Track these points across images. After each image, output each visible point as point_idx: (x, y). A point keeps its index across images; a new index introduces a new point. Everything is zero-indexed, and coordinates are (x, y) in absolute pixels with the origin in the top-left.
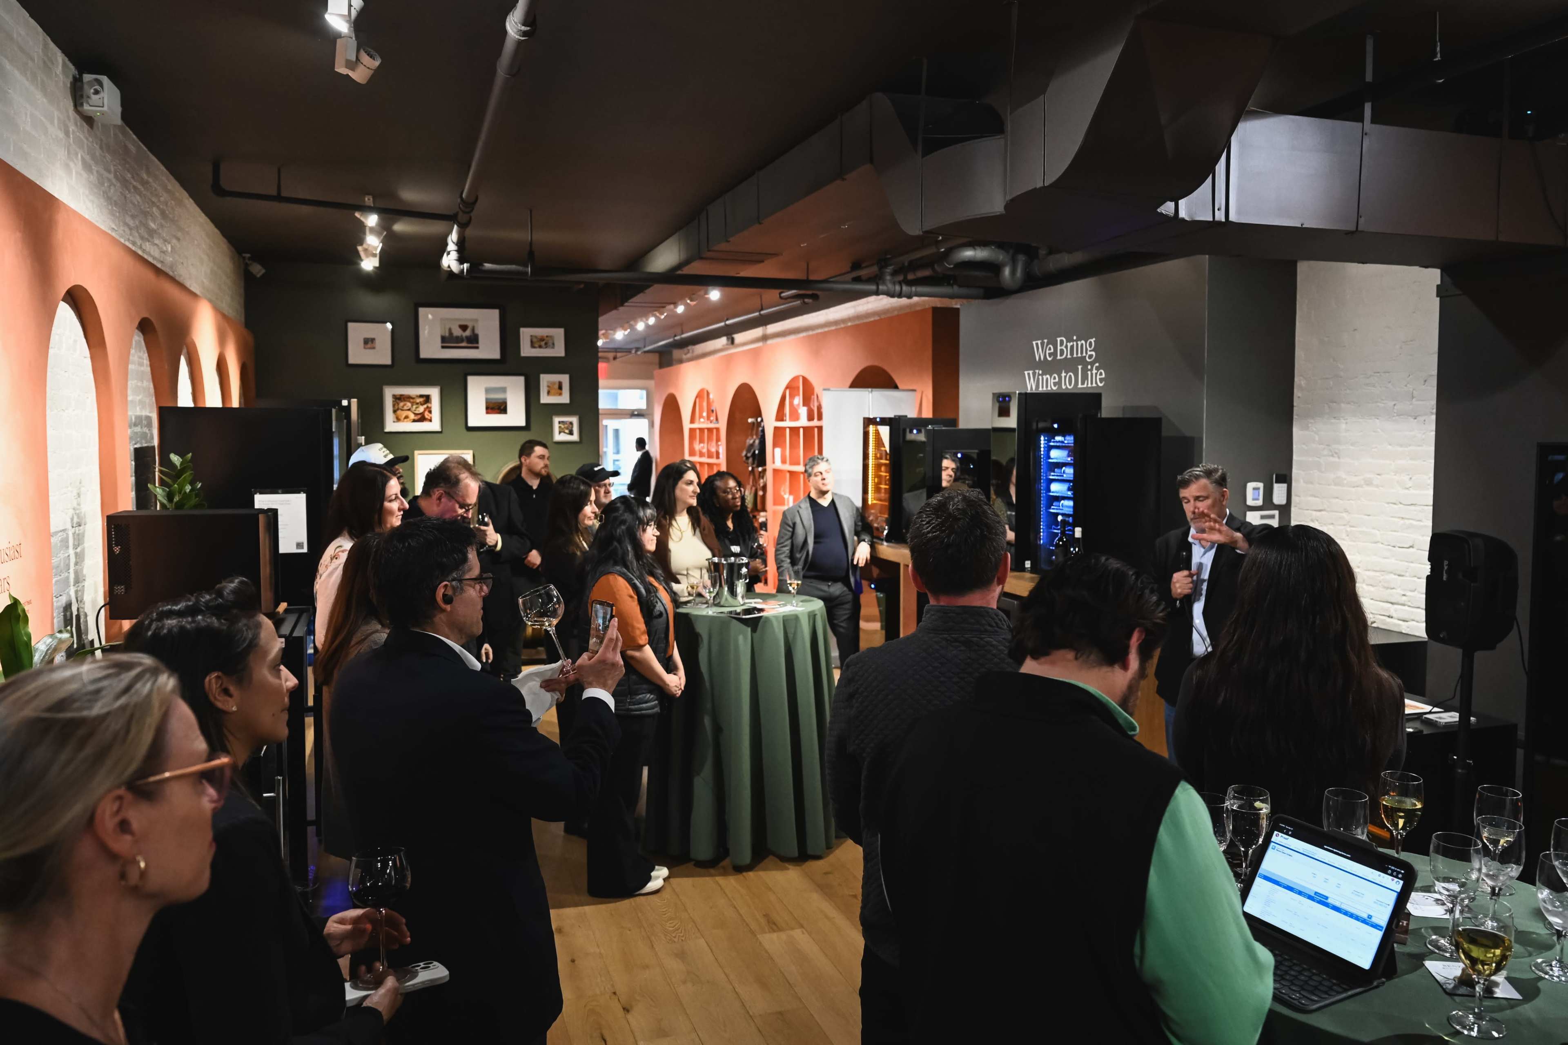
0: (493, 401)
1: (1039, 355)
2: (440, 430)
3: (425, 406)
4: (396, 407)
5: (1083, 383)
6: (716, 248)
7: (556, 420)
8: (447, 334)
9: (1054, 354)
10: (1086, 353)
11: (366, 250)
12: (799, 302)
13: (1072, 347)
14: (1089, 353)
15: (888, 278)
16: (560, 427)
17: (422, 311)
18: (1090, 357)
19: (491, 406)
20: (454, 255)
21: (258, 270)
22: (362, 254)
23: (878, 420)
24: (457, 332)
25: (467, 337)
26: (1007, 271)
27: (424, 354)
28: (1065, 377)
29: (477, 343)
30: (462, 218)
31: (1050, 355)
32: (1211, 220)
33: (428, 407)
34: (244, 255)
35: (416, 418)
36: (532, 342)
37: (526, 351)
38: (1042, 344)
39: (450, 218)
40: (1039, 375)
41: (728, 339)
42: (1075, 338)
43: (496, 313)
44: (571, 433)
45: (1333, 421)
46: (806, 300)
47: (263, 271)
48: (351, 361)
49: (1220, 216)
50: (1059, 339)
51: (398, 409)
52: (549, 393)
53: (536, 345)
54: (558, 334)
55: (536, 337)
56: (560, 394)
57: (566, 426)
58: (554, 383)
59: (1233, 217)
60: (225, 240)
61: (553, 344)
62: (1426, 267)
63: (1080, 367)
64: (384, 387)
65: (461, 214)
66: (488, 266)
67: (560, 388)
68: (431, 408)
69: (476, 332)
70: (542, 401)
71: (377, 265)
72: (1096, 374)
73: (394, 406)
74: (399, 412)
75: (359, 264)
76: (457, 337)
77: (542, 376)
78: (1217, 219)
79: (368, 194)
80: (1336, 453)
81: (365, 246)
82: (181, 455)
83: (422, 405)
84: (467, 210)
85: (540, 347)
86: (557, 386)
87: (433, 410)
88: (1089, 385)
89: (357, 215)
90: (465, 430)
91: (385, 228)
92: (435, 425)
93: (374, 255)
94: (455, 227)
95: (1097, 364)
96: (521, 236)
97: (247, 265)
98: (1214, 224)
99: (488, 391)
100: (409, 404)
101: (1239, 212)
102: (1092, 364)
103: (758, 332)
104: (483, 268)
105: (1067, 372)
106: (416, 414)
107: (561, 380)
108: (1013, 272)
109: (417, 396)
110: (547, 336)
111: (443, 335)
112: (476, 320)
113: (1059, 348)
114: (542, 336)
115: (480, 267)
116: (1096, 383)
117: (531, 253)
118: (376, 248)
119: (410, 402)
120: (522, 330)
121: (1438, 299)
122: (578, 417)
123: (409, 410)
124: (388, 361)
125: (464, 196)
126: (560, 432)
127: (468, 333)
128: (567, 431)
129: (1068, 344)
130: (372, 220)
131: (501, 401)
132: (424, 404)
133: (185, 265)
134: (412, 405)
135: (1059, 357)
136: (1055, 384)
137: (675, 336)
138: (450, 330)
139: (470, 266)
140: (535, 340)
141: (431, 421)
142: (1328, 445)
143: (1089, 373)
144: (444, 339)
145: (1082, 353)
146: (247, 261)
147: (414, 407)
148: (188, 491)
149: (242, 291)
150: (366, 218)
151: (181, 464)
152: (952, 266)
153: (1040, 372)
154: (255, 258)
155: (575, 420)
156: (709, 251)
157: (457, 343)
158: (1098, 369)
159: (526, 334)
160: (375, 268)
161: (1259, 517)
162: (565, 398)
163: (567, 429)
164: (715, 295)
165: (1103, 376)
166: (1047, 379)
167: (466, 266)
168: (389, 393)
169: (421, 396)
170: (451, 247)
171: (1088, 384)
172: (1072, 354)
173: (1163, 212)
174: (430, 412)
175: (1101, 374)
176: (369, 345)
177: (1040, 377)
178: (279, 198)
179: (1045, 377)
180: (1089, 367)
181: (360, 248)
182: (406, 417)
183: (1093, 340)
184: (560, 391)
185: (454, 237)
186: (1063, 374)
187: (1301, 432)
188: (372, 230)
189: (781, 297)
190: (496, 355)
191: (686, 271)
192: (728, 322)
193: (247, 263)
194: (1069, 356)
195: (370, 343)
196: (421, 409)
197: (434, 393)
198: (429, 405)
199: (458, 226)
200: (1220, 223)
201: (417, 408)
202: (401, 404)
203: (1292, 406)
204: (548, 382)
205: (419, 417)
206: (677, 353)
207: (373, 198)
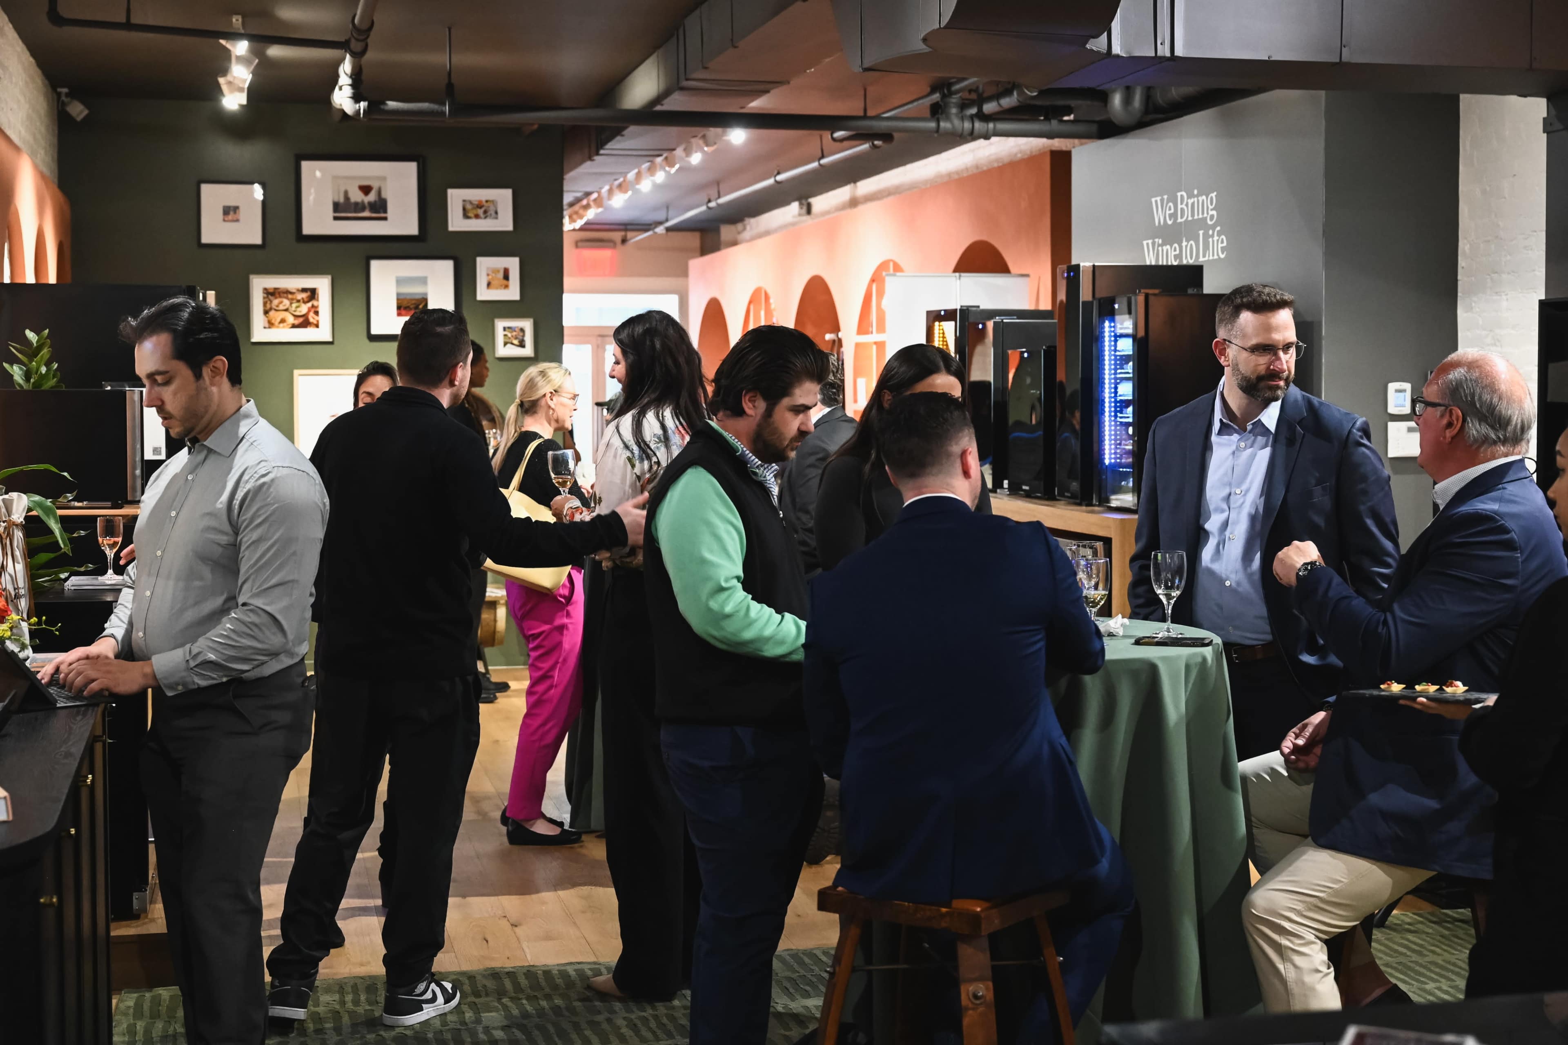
0: (408, 297)
1: (1159, 217)
2: (330, 340)
3: (310, 305)
4: (268, 306)
5: (1204, 256)
6: (695, 76)
7: (500, 324)
8: (342, 200)
9: (1174, 216)
10: (1208, 214)
11: (230, 83)
12: (865, 146)
13: (1193, 204)
14: (1211, 213)
15: (954, 111)
16: (505, 335)
17: (305, 165)
18: (1212, 217)
19: (405, 304)
20: (348, 91)
21: (78, 110)
22: (224, 88)
23: (943, 313)
24: (357, 196)
25: (370, 203)
26: (1117, 100)
27: (308, 229)
28: (1186, 246)
29: (385, 211)
30: (356, 46)
31: (1171, 216)
32: (1153, 55)
33: (313, 306)
34: (59, 90)
35: (297, 322)
36: (464, 209)
37: (457, 223)
38: (1162, 200)
39: (343, 45)
40: (1159, 245)
41: (801, 204)
42: (1196, 192)
43: (411, 168)
44: (522, 345)
45: (1495, 297)
46: (876, 142)
47: (86, 112)
48: (205, 239)
49: (1164, 51)
50: (1179, 194)
51: (271, 309)
52: (489, 285)
53: (470, 214)
54: (503, 197)
55: (471, 202)
56: (506, 287)
57: (514, 333)
58: (496, 271)
59: (1179, 52)
60: (39, 72)
61: (496, 213)
62: (1525, 96)
63: (1201, 232)
64: (251, 277)
65: (353, 41)
66: (392, 104)
67: (506, 277)
68: (317, 307)
69: (383, 195)
70: (480, 297)
71: (244, 101)
72: (1218, 241)
73: (265, 304)
74: (272, 313)
75: (221, 101)
76: (356, 204)
77: (480, 260)
78: (1160, 53)
79: (237, 14)
80: (1498, 341)
81: (229, 78)
82: (37, 332)
83: (305, 302)
84: (362, 37)
85: (477, 216)
86: (501, 275)
87: (320, 310)
88: (1211, 258)
89: (223, 42)
90: (367, 341)
91: (257, 52)
92: (323, 333)
93: (241, 90)
94: (348, 56)
95: (1218, 228)
96: (440, 59)
97: (64, 104)
98: (1157, 59)
99: (400, 281)
100: (286, 302)
101: (1187, 44)
102: (1213, 227)
103: (842, 194)
104: (386, 108)
105: (1188, 241)
106: (296, 317)
107: (507, 266)
108: (1127, 101)
109: (298, 290)
110: (487, 201)
111: (336, 200)
112: (384, 179)
113: (1179, 206)
114: (480, 202)
115: (382, 107)
116: (1218, 255)
117: (450, 86)
118: (245, 81)
119: (287, 298)
120: (450, 192)
121: (1546, 134)
122: (532, 320)
123: (286, 310)
124: (258, 241)
125: (356, 21)
126: (505, 344)
127: (372, 197)
128: (516, 342)
129: (1189, 200)
130: (241, 48)
131: (420, 297)
132: (308, 302)
133: (5, 110)
134: (291, 304)
135: (1179, 220)
136: (1176, 257)
137: (709, 201)
138: (346, 193)
139: (369, 106)
140: (469, 207)
141: (317, 326)
142: (1491, 331)
143: (1211, 240)
144: (337, 207)
145: (1203, 213)
146: (63, 98)
147: (294, 305)
148: (44, 372)
149: (55, 141)
150: (234, 46)
151: (37, 342)
152: (1035, 94)
153: (1160, 241)
154: (73, 95)
155: (527, 325)
156: (687, 80)
157: (355, 212)
158: (1219, 235)
159: (456, 197)
160: (242, 106)
161: (1406, 429)
162: (513, 293)
163: (516, 338)
164: (738, 136)
165: (1225, 244)
166: (1167, 250)
167: (363, 105)
168: (259, 284)
169: (304, 290)
170: (344, 80)
171: (1209, 256)
172: (1193, 215)
173: (1094, 48)
174: (317, 313)
175: (1222, 242)
176: (230, 217)
177: (1160, 248)
178: (128, 26)
179: (1165, 248)
180: (1211, 232)
181: (222, 80)
182: (283, 321)
183: (1214, 195)
184: (505, 282)
185: (346, 68)
186: (1184, 244)
187: (1465, 315)
188: (239, 58)
189: (834, 140)
190: (413, 229)
191: (669, 105)
192: (780, 178)
193: (63, 102)
194: (1190, 218)
195: (232, 213)
196: (304, 309)
197: (323, 284)
198: (315, 303)
199: (351, 55)
200: (1164, 58)
201: (297, 307)
202: (276, 302)
203: (1456, 280)
204: (488, 268)
205: (301, 320)
206: (726, 232)
207: (243, 18)
